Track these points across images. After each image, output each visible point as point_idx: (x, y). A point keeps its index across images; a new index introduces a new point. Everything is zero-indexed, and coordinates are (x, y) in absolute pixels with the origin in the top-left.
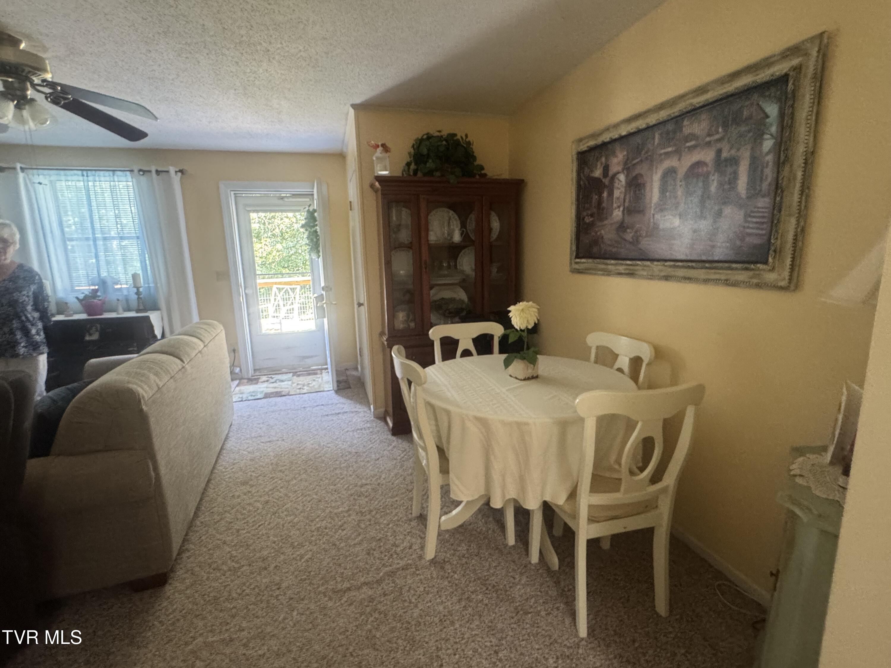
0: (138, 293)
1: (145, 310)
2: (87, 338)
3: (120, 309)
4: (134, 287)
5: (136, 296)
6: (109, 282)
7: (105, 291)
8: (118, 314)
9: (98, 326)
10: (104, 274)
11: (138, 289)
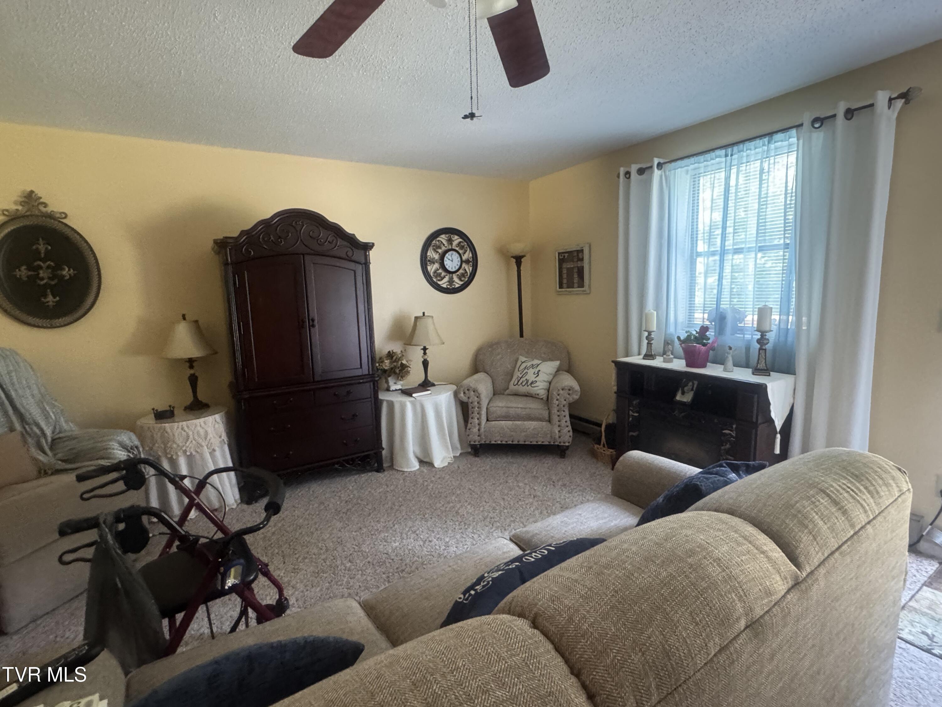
0: (762, 341)
1: (765, 371)
2: (679, 397)
3: (730, 363)
4: (758, 331)
5: (758, 346)
6: (729, 317)
7: (721, 330)
8: (725, 370)
9: (696, 383)
10: (725, 305)
11: (763, 334)
